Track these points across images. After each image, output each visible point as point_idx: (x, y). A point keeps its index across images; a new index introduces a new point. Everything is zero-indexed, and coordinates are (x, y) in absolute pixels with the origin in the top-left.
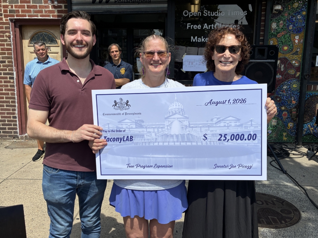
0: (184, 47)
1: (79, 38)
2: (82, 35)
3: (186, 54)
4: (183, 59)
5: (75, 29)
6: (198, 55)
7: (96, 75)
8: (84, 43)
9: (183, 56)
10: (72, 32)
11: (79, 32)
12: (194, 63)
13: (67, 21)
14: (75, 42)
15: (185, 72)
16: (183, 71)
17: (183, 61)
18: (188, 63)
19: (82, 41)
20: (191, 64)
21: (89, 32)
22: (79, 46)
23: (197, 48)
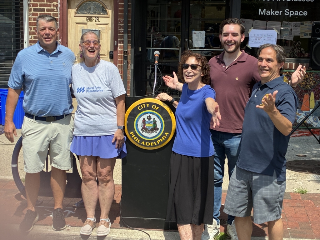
0: (251, 21)
1: (230, 39)
2: (232, 36)
3: (252, 28)
4: (249, 34)
5: (228, 32)
6: (266, 29)
7: (238, 62)
8: (233, 42)
9: (249, 30)
10: (226, 34)
11: (230, 35)
12: (262, 39)
13: (223, 26)
14: (227, 42)
15: (251, 48)
16: (249, 47)
17: (250, 36)
18: (255, 38)
19: (231, 41)
20: (258, 39)
21: (237, 34)
22: (229, 44)
23: (265, 22)
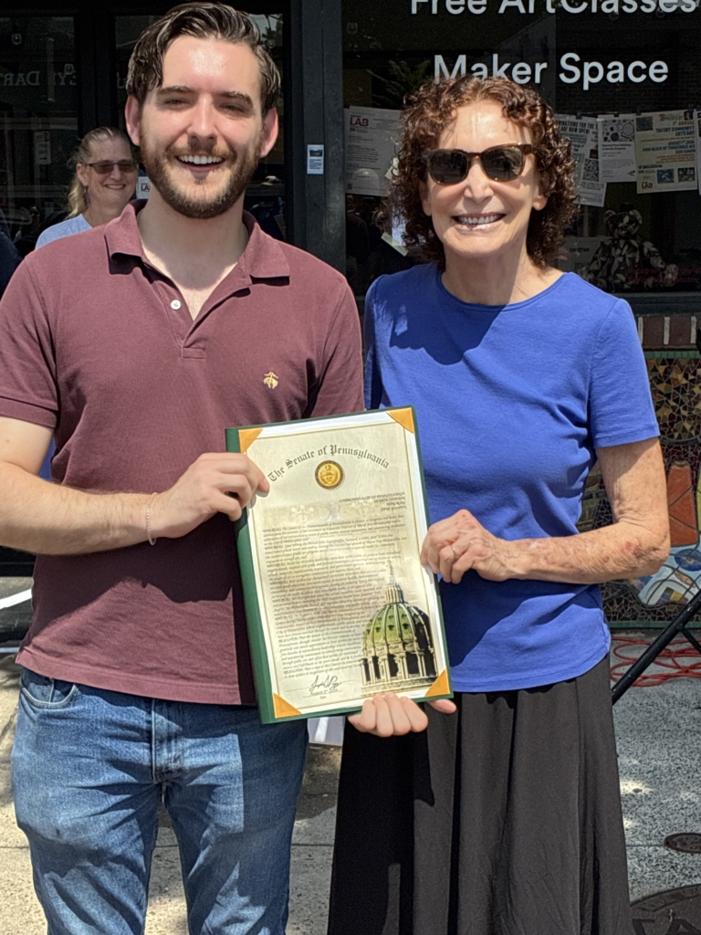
1: (203, 129)
5: (189, 85)
11: (205, 101)
14: (182, 143)
15: (404, 252)
21: (248, 99)
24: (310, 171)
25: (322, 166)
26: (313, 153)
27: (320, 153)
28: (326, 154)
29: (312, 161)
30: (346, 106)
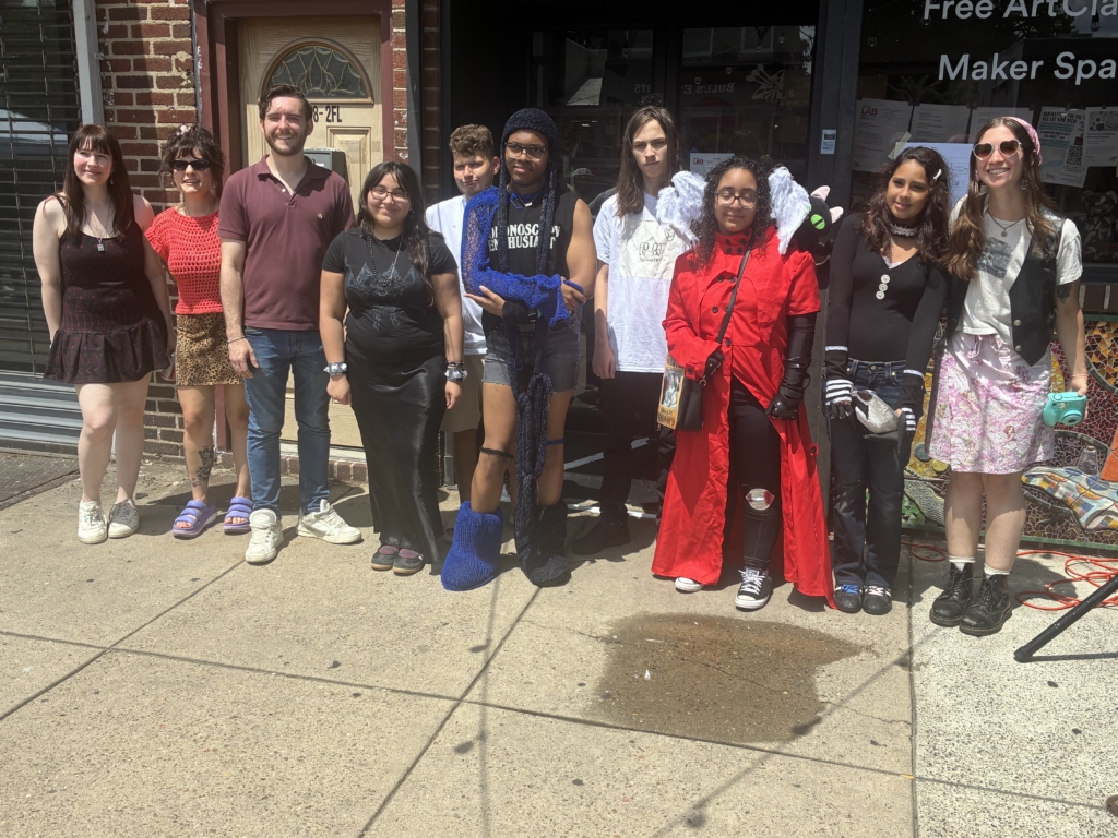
0: (904, 106)
3: (908, 136)
6: (966, 141)
9: (894, 146)
23: (964, 110)
24: (823, 152)
25: (833, 148)
26: (827, 137)
27: (832, 137)
28: (836, 137)
29: (825, 143)
30: (859, 98)
